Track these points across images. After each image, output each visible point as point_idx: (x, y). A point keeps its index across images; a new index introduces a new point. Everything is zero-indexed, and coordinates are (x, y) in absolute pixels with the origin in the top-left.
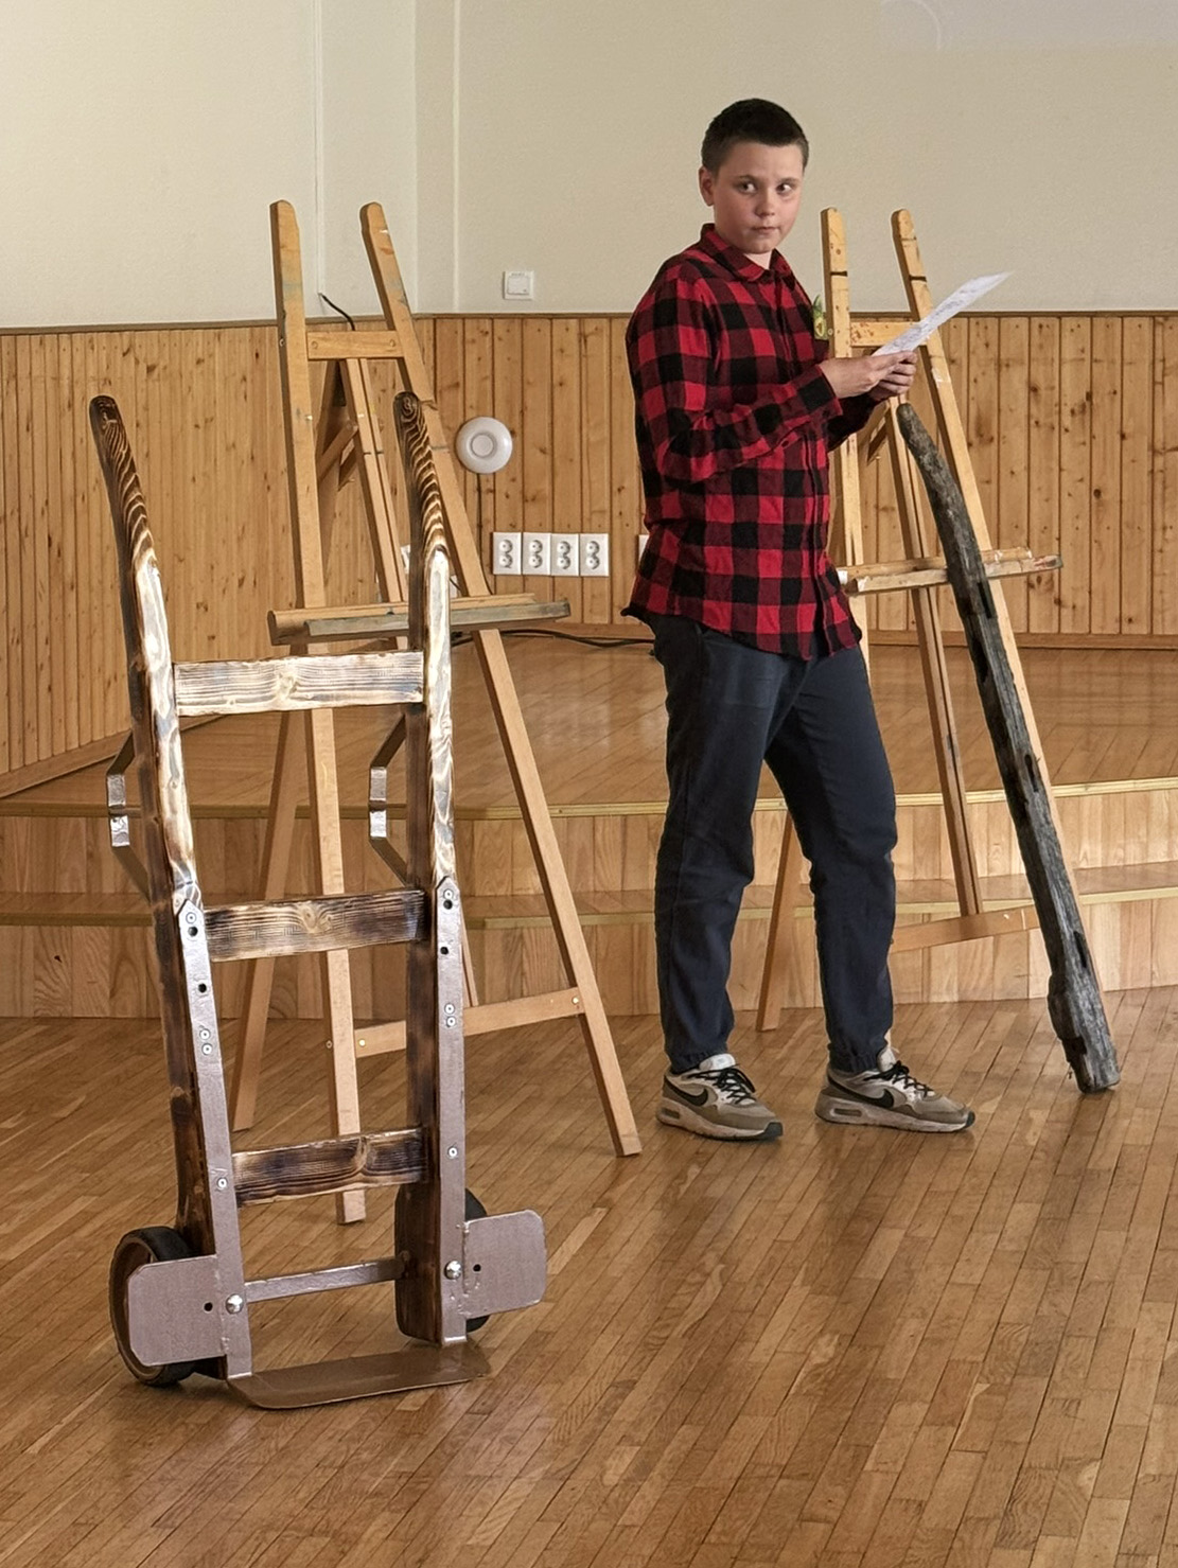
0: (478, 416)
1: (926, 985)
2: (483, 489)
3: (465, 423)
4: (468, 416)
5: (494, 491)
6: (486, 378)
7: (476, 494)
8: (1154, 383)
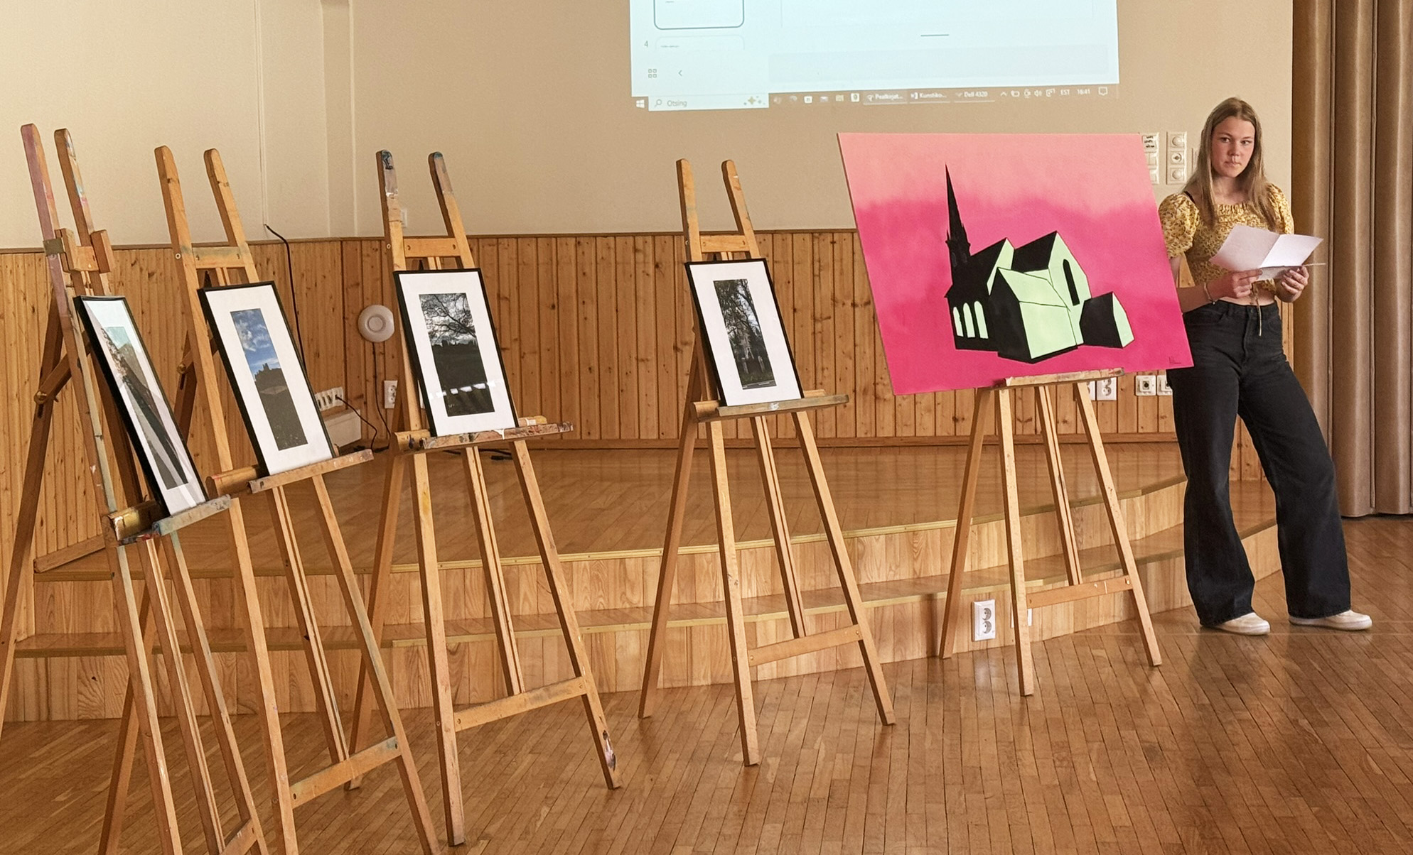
0: (372, 304)
1: (690, 676)
2: (377, 352)
3: (363, 309)
4: (366, 304)
5: (384, 354)
6: (377, 280)
7: (372, 356)
8: (814, 275)
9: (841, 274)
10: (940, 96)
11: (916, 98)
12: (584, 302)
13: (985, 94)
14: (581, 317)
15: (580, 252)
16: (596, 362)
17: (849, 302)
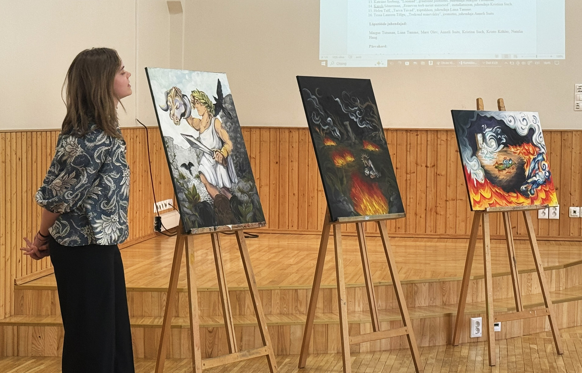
1: (326, 349)
8: (407, 151)
9: (421, 151)
10: (474, 63)
11: (462, 64)
12: (292, 161)
13: (497, 63)
14: (290, 169)
15: (291, 136)
16: (297, 191)
17: (424, 165)
